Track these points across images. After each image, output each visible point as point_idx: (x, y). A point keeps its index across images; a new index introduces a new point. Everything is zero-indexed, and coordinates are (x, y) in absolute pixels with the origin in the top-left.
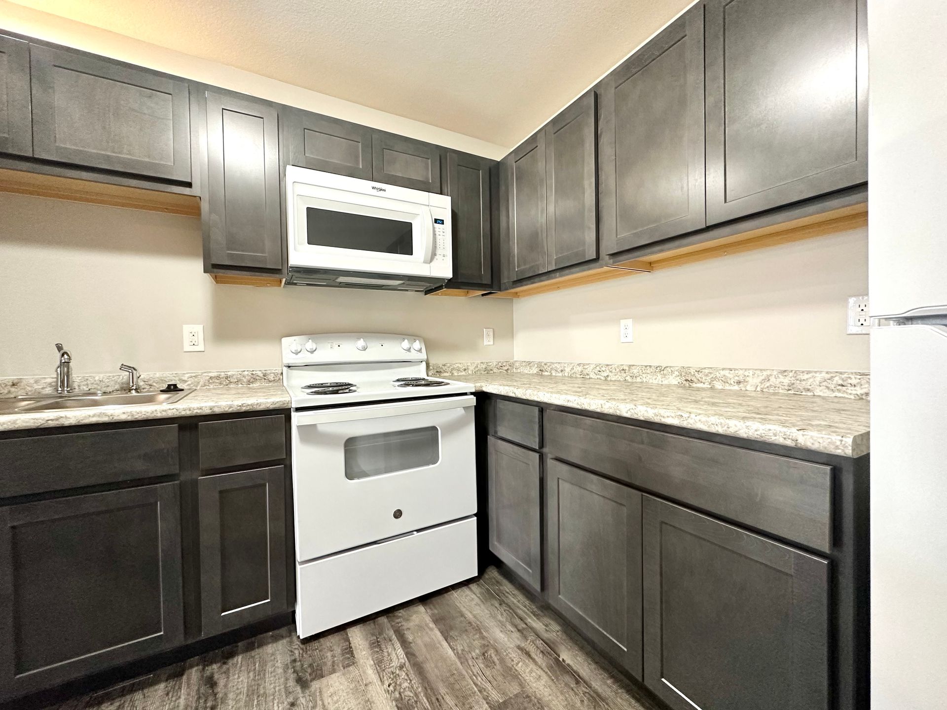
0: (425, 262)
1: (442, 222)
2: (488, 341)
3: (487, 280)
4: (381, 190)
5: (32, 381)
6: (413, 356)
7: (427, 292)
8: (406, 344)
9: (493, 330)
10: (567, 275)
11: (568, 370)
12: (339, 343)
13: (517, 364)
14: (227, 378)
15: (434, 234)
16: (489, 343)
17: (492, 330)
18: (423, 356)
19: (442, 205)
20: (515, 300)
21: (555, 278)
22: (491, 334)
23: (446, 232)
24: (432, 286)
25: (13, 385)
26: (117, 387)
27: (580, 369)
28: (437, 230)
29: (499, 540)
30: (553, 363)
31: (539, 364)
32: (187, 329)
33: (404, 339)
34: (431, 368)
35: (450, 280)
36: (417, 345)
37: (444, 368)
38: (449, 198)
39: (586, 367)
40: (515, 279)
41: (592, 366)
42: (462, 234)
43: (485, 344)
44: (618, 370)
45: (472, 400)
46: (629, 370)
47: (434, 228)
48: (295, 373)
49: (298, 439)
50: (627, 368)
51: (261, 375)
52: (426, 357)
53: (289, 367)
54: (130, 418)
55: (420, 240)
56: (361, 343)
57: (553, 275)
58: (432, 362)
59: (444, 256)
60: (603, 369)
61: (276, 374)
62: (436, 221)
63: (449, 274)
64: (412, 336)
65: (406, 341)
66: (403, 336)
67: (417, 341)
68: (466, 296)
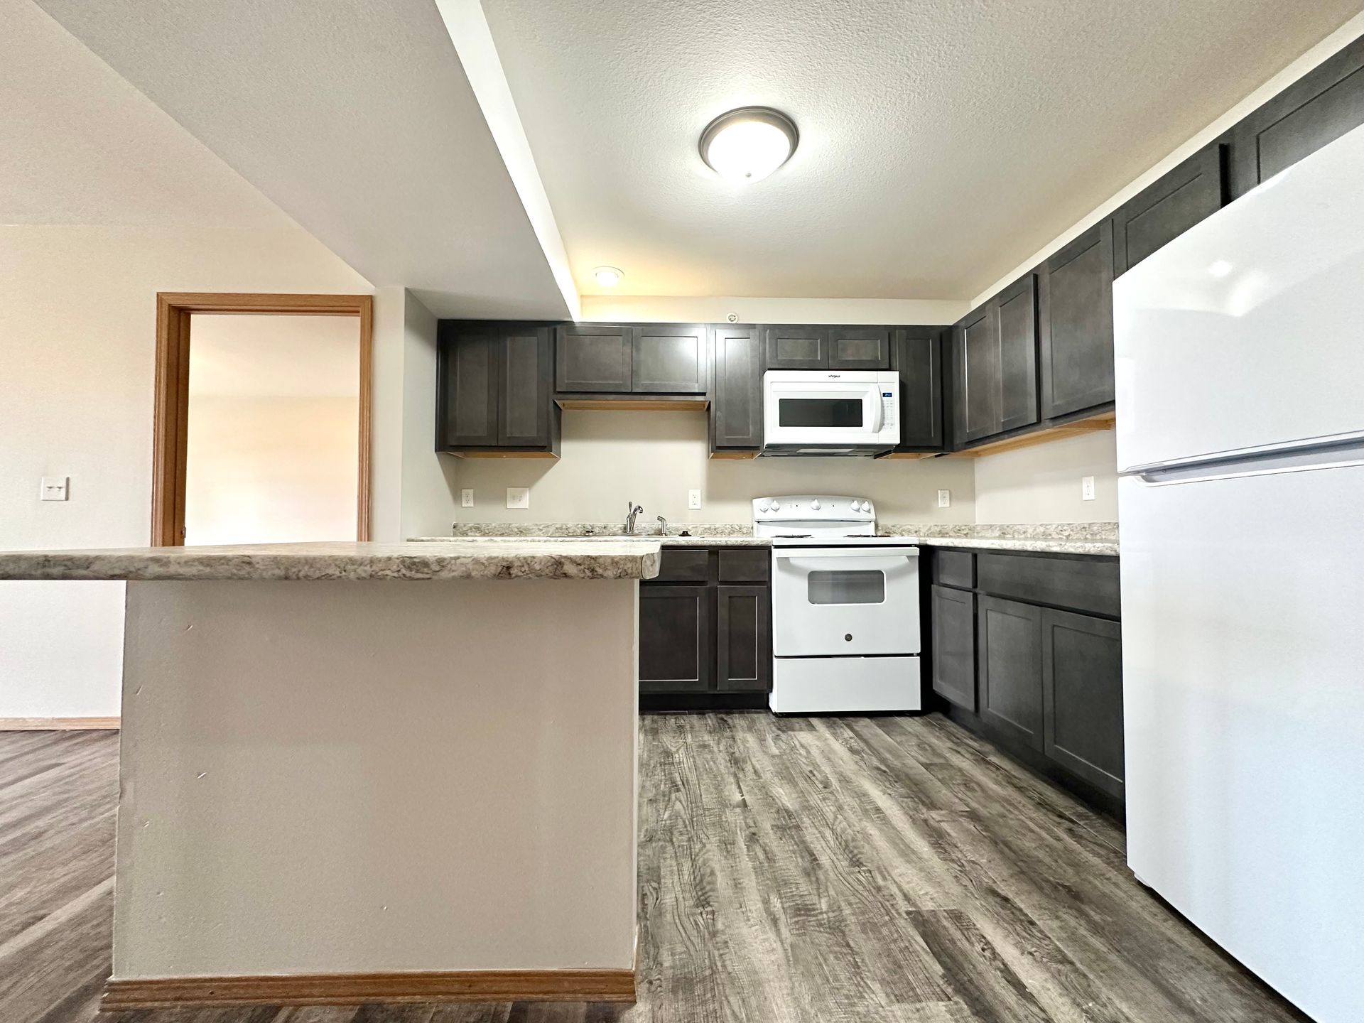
0: (874, 432)
1: (890, 395)
2: (943, 503)
3: (938, 443)
4: (836, 376)
5: (612, 526)
6: (863, 516)
7: (876, 456)
8: (855, 505)
9: (950, 491)
10: (1015, 436)
11: (1030, 531)
12: (797, 503)
13: (978, 528)
14: (715, 529)
15: (883, 406)
16: (945, 506)
17: (948, 492)
18: (872, 516)
19: (890, 380)
20: (976, 459)
21: (1004, 439)
22: (948, 496)
23: (894, 405)
24: (881, 451)
25: (605, 528)
26: (653, 532)
27: (1042, 529)
28: (885, 403)
29: (941, 678)
30: (1016, 525)
31: (1001, 527)
32: (691, 492)
33: (853, 501)
34: (880, 528)
35: (898, 446)
36: (866, 506)
37: (894, 529)
38: (898, 372)
39: (1048, 527)
40: (967, 440)
41: (1054, 526)
42: (911, 402)
43: (940, 506)
44: (1079, 528)
45: (916, 551)
46: (1089, 528)
47: (882, 401)
48: (762, 527)
49: (777, 569)
50: (1087, 526)
51: (738, 528)
52: (874, 518)
53: (759, 522)
54: (686, 544)
55: (869, 414)
56: (815, 503)
57: (1002, 437)
58: (881, 523)
59: (892, 425)
60: (1065, 528)
61: (748, 528)
62: (884, 395)
63: (897, 441)
64: (862, 498)
65: (855, 502)
66: (854, 498)
67: (866, 502)
68: (918, 458)
